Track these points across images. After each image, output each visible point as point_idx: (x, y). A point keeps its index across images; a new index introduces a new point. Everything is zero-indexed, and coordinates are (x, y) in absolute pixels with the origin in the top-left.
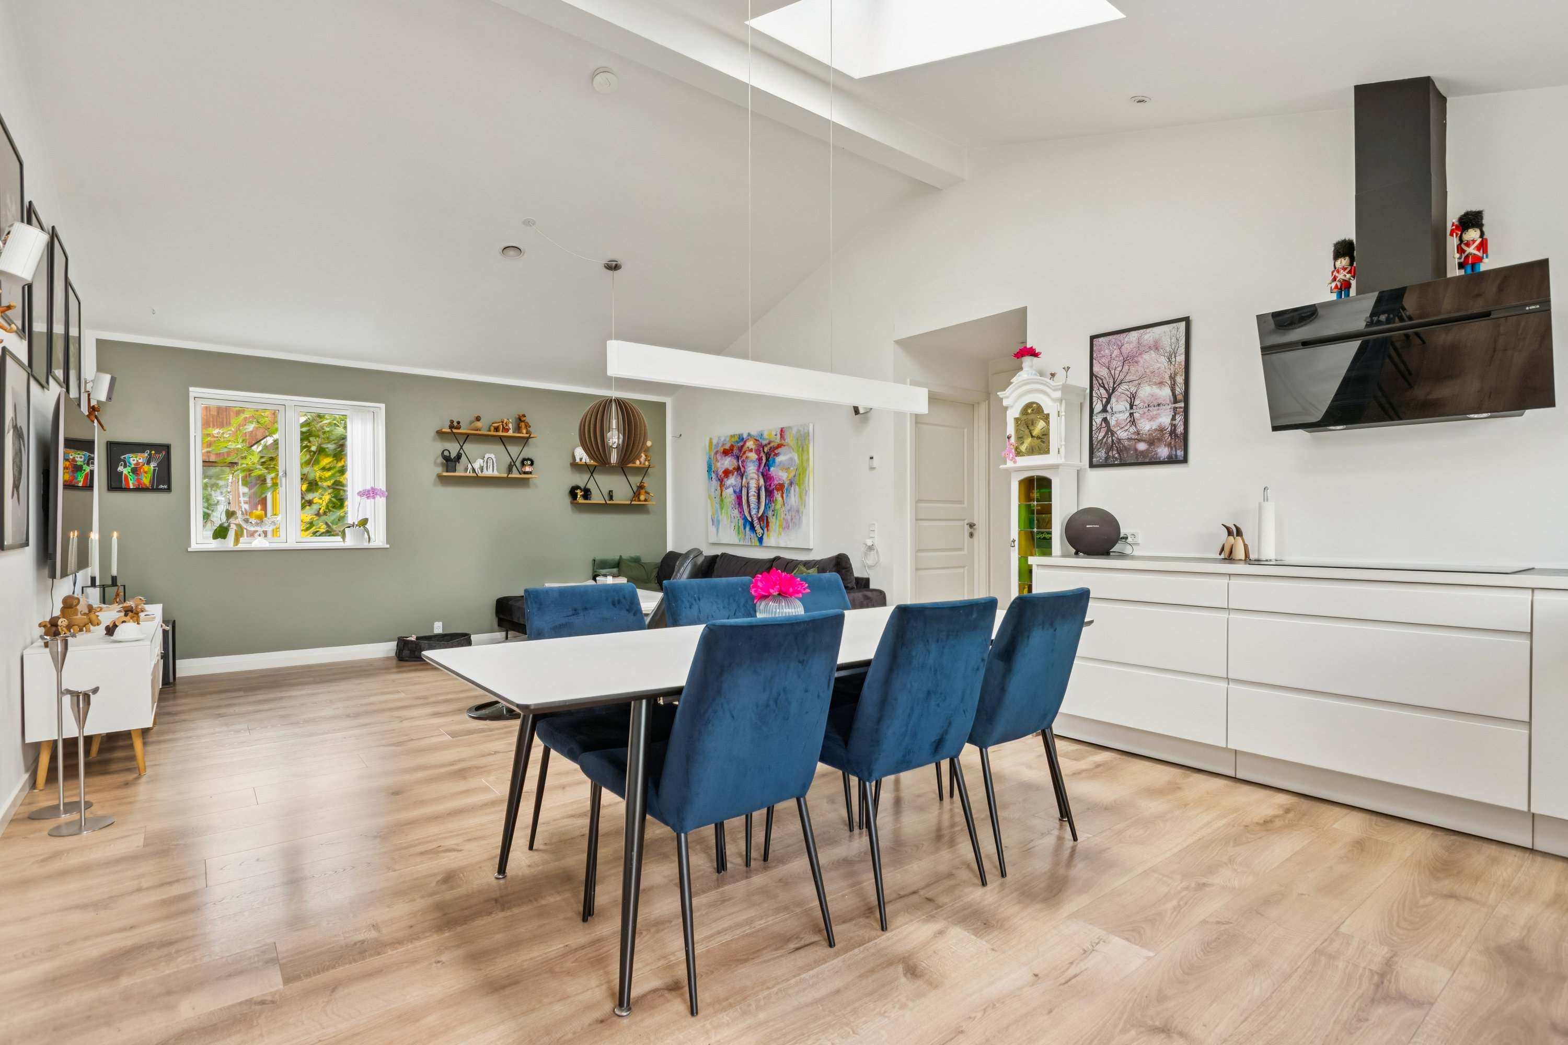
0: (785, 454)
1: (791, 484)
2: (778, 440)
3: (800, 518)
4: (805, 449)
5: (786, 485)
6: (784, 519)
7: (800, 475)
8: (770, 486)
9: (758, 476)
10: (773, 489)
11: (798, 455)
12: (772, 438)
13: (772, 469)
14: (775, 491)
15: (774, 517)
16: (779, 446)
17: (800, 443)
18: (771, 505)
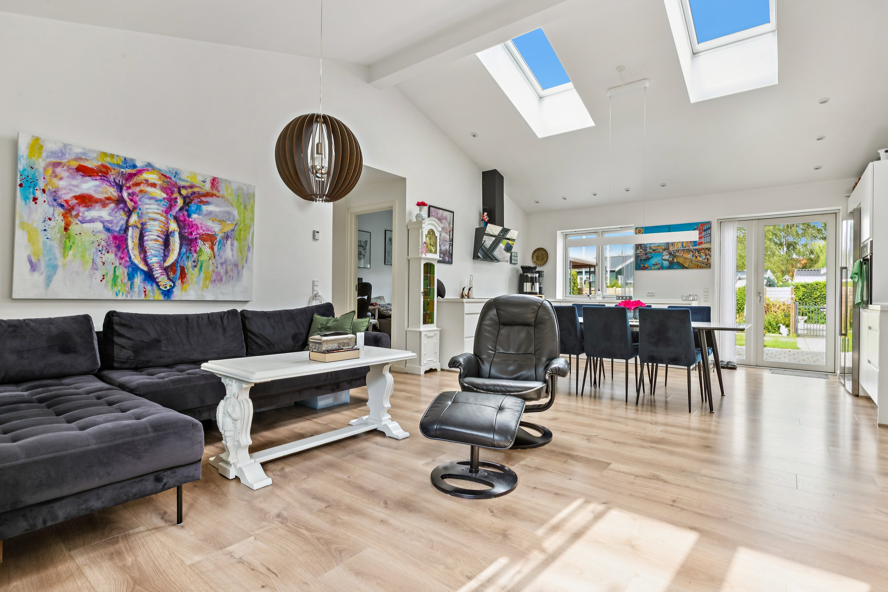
0: (217, 205)
1: (227, 237)
2: (207, 187)
3: (238, 273)
4: (249, 207)
5: (219, 238)
6: (214, 271)
7: (240, 230)
8: (191, 234)
9: (167, 218)
10: (196, 239)
11: (238, 210)
12: (197, 181)
13: (194, 216)
14: (199, 241)
15: (196, 269)
16: (207, 195)
17: (241, 200)
18: (191, 255)
